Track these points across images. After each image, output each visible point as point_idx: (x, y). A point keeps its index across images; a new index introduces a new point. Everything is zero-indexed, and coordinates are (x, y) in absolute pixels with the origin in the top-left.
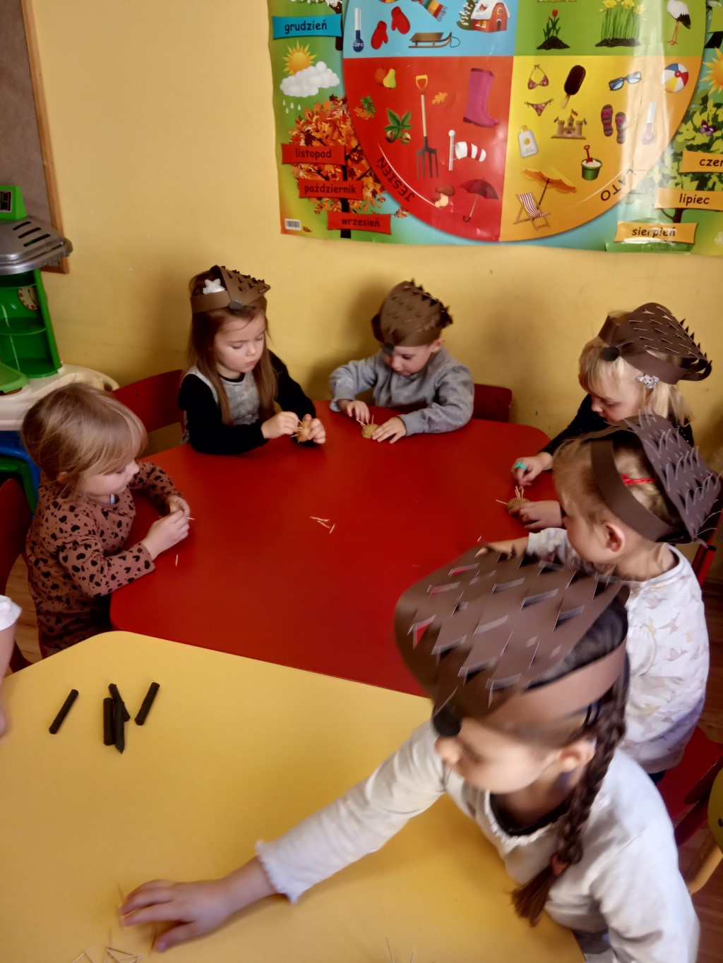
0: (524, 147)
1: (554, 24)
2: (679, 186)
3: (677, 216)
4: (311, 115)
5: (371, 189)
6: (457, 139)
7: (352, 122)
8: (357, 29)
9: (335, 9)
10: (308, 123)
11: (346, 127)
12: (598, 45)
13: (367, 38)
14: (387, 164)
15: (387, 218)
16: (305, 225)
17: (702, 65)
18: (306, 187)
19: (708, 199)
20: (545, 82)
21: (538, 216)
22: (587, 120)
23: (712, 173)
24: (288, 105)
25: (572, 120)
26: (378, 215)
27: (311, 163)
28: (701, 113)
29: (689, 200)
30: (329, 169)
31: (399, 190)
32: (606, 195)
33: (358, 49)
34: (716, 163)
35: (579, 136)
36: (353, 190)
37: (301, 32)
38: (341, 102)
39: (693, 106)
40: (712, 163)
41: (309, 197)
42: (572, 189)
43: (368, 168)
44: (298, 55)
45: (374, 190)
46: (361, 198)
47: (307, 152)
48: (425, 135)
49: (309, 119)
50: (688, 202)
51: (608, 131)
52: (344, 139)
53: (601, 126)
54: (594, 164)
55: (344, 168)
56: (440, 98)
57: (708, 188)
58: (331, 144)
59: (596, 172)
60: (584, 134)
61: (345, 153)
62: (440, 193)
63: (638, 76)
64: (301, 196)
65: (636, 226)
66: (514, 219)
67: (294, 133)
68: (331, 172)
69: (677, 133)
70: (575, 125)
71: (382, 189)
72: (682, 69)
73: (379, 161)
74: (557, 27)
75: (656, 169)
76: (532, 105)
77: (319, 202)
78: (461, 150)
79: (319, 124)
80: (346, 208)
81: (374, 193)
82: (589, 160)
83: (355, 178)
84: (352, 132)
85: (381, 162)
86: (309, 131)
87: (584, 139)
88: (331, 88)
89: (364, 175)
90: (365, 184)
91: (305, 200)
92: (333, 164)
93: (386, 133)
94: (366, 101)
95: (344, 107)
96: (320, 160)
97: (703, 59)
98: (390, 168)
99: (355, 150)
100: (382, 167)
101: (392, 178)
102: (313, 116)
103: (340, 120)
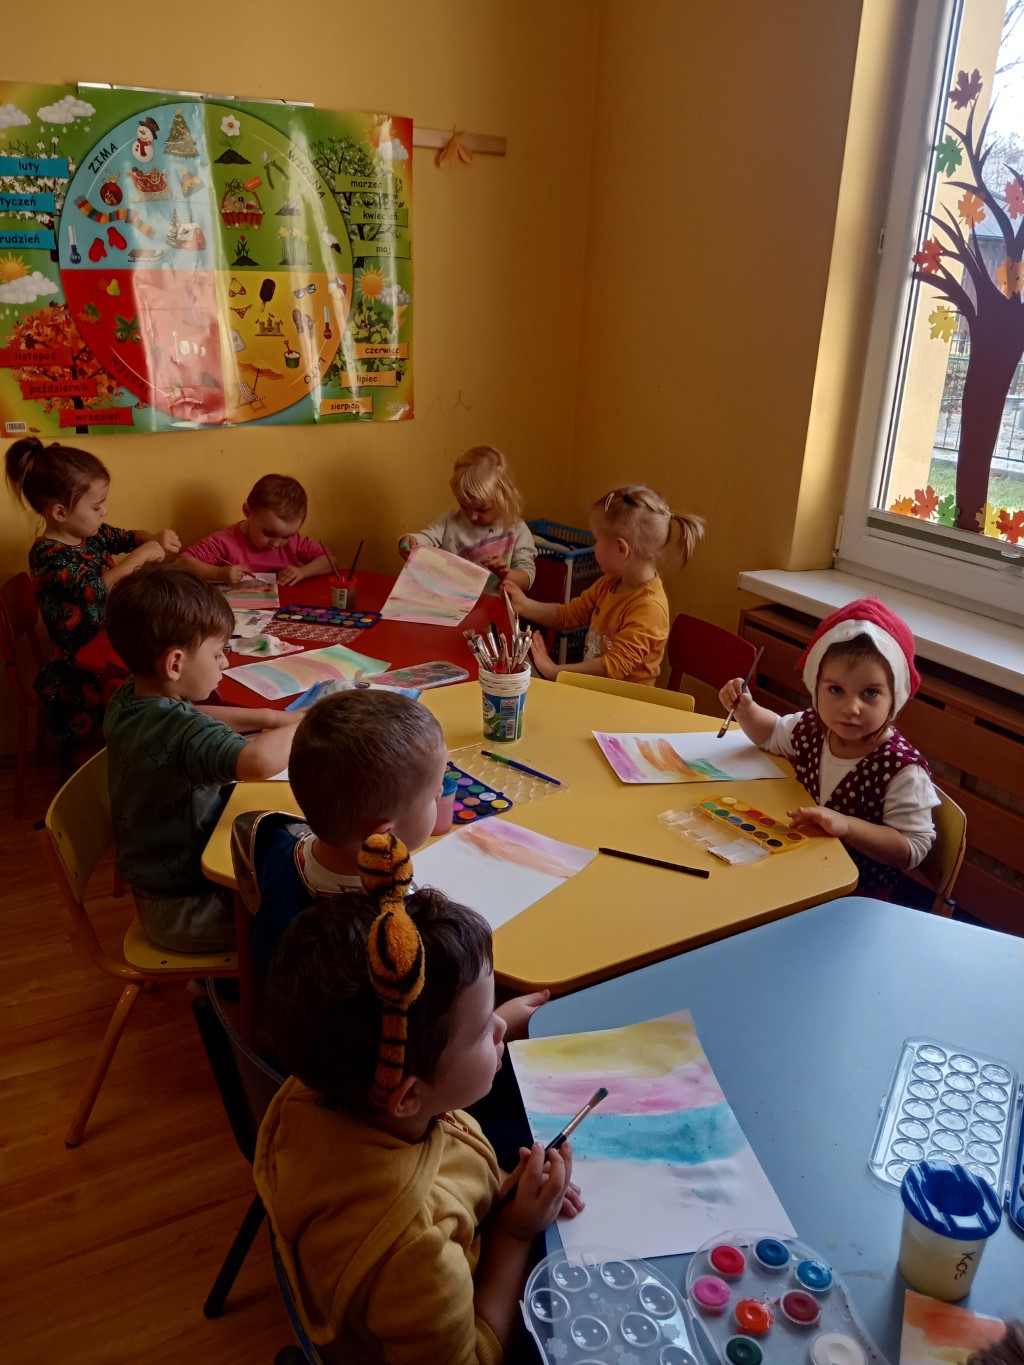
1: (244, 247)
2: (355, 369)
4: (30, 320)
5: (106, 385)
6: (180, 338)
7: (77, 325)
8: (72, 243)
9: (47, 225)
10: (28, 327)
11: (70, 331)
12: (276, 264)
13: (84, 252)
14: (120, 362)
15: (127, 410)
16: (32, 427)
17: (354, 280)
18: (31, 388)
19: (376, 377)
20: (244, 291)
22: (282, 321)
23: (374, 359)
25: (270, 322)
26: (118, 408)
27: (36, 365)
28: (360, 314)
29: (363, 379)
30: (56, 370)
31: (136, 384)
32: (308, 379)
33: (77, 261)
34: (376, 351)
35: (278, 333)
36: (86, 388)
37: (12, 245)
38: (63, 308)
39: (353, 309)
40: (372, 351)
41: (36, 398)
42: (280, 376)
43: (100, 367)
44: (11, 265)
45: (110, 386)
46: (95, 394)
47: (30, 355)
49: (28, 324)
51: (299, 329)
52: (70, 341)
53: (293, 325)
54: (295, 355)
55: (73, 369)
57: (374, 370)
58: (56, 346)
59: (297, 360)
60: (282, 332)
61: (73, 354)
63: (313, 287)
64: (26, 398)
65: (333, 402)
66: (235, 405)
67: (13, 338)
68: (59, 372)
70: (273, 325)
71: (119, 385)
72: (342, 283)
73: (111, 360)
75: (338, 356)
76: (235, 310)
77: (48, 402)
79: (40, 328)
80: (79, 404)
81: (110, 389)
82: (290, 352)
83: (86, 376)
84: (78, 335)
86: (29, 335)
87: (283, 335)
88: (49, 295)
89: (97, 373)
90: (99, 381)
91: (31, 403)
92: (60, 365)
93: (115, 334)
95: (67, 312)
96: (44, 361)
97: (354, 276)
99: (84, 350)
102: (33, 320)
103: (63, 324)
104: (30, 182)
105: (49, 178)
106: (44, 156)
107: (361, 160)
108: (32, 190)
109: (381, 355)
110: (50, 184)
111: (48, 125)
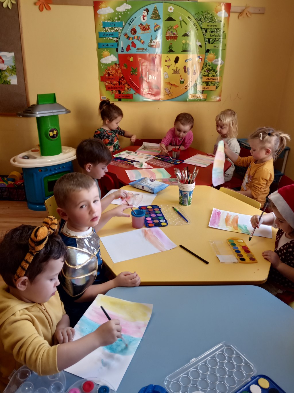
0: (165, 76)
1: (171, 46)
2: (202, 85)
3: (203, 92)
4: (109, 68)
5: (127, 87)
6: (149, 74)
7: (121, 70)
8: (122, 46)
9: (116, 41)
10: (109, 70)
11: (119, 71)
12: (182, 52)
13: (125, 49)
15: (132, 95)
17: (205, 57)
18: (108, 87)
19: (209, 88)
20: (170, 60)
22: (180, 69)
23: (209, 82)
24: (103, 66)
25: (177, 69)
26: (129, 94)
27: (110, 81)
28: (206, 68)
29: (205, 88)
30: (115, 82)
31: (135, 87)
32: (186, 88)
33: (123, 51)
34: (210, 79)
36: (122, 88)
37: (107, 47)
39: (204, 66)
41: (109, 90)
42: (178, 86)
43: (126, 82)
44: (106, 53)
46: (124, 90)
47: (108, 78)
48: (141, 73)
51: (185, 72)
52: (119, 74)
54: (183, 80)
55: (119, 82)
56: (144, 64)
57: (209, 85)
58: (115, 76)
59: (183, 82)
60: (180, 73)
61: (119, 78)
63: (191, 59)
64: (106, 90)
65: (194, 95)
66: (164, 95)
67: (105, 73)
69: (201, 72)
70: (177, 71)
71: (130, 87)
72: (201, 57)
74: (172, 47)
75: (197, 81)
76: (167, 66)
77: (112, 91)
78: (150, 77)
79: (112, 71)
80: (120, 92)
83: (122, 85)
84: (121, 73)
86: (109, 72)
89: (125, 84)
90: (125, 86)
93: (131, 73)
94: (125, 65)
95: (119, 66)
96: (112, 80)
97: (205, 55)
98: (132, 82)
99: (122, 77)
100: (130, 81)
101: (133, 84)
103: (117, 70)
104: (112, 29)
105: (118, 27)
106: (117, 21)
107: (211, 18)
108: (113, 31)
109: (212, 80)
110: (118, 29)
111: (118, 12)
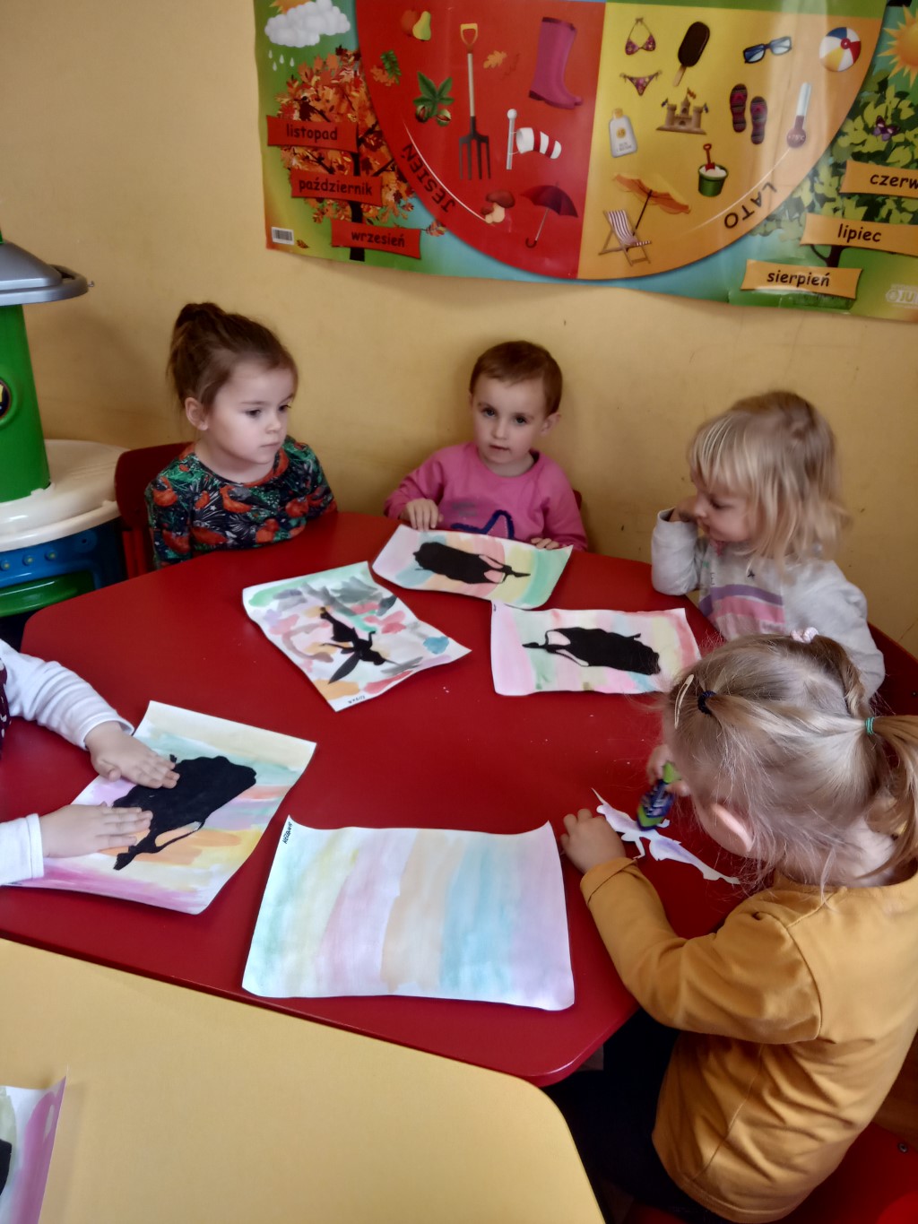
0: (618, 142)
2: (839, 213)
3: (834, 258)
4: (309, 74)
5: (394, 190)
6: (520, 124)
7: (368, 88)
10: (305, 86)
11: (358, 96)
14: (417, 154)
15: (416, 234)
16: (300, 239)
18: (301, 182)
19: (879, 234)
20: (651, 44)
21: (633, 245)
22: (708, 106)
23: (887, 196)
24: (276, 58)
25: (686, 105)
26: (403, 228)
27: (309, 147)
28: (876, 105)
29: (853, 235)
30: (334, 156)
31: (433, 194)
32: (731, 221)
35: (696, 129)
36: (368, 190)
38: (352, 58)
39: (866, 94)
40: (888, 182)
41: (306, 197)
42: (684, 209)
43: (390, 159)
45: (398, 191)
46: (379, 203)
47: (303, 130)
48: (472, 114)
49: (306, 80)
50: (850, 238)
51: (739, 125)
52: (357, 114)
53: (729, 117)
54: (717, 173)
55: (356, 157)
56: (495, 59)
57: (879, 218)
58: (338, 120)
59: (719, 184)
60: (704, 126)
61: (357, 135)
62: (493, 202)
63: (787, 43)
64: (294, 196)
65: (774, 268)
66: (600, 249)
67: (285, 101)
68: (337, 162)
69: (840, 133)
70: (691, 112)
71: (409, 192)
72: (852, 36)
73: (404, 150)
75: (807, 185)
76: (631, 79)
77: (319, 205)
78: (525, 140)
79: (320, 89)
80: (357, 216)
81: (398, 196)
82: (710, 166)
83: (371, 173)
84: (368, 104)
85: (408, 151)
86: (305, 98)
87: (703, 133)
88: (338, 36)
89: (383, 169)
90: (385, 182)
91: (300, 201)
92: (338, 150)
93: (416, 107)
94: (388, 58)
95: (357, 65)
96: (322, 142)
97: (884, 24)
98: (420, 159)
99: (371, 131)
100: (410, 158)
101: (423, 176)
102: (312, 76)
103: (350, 85)
